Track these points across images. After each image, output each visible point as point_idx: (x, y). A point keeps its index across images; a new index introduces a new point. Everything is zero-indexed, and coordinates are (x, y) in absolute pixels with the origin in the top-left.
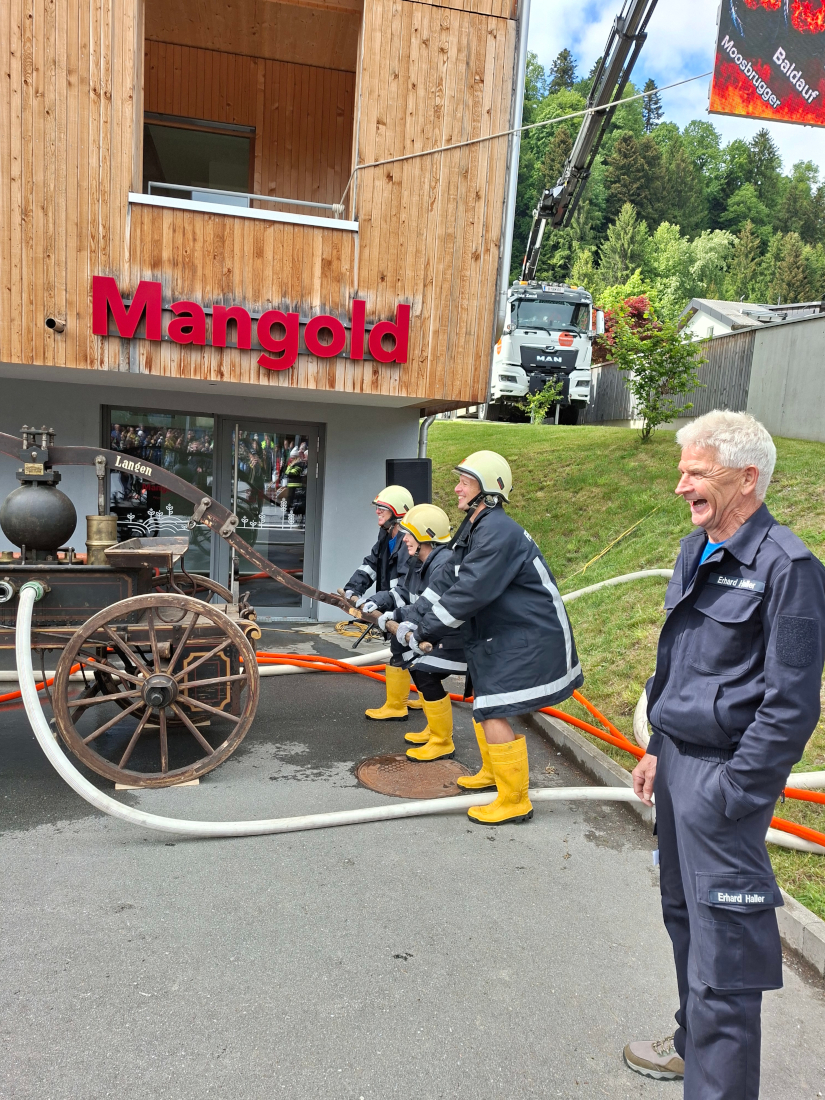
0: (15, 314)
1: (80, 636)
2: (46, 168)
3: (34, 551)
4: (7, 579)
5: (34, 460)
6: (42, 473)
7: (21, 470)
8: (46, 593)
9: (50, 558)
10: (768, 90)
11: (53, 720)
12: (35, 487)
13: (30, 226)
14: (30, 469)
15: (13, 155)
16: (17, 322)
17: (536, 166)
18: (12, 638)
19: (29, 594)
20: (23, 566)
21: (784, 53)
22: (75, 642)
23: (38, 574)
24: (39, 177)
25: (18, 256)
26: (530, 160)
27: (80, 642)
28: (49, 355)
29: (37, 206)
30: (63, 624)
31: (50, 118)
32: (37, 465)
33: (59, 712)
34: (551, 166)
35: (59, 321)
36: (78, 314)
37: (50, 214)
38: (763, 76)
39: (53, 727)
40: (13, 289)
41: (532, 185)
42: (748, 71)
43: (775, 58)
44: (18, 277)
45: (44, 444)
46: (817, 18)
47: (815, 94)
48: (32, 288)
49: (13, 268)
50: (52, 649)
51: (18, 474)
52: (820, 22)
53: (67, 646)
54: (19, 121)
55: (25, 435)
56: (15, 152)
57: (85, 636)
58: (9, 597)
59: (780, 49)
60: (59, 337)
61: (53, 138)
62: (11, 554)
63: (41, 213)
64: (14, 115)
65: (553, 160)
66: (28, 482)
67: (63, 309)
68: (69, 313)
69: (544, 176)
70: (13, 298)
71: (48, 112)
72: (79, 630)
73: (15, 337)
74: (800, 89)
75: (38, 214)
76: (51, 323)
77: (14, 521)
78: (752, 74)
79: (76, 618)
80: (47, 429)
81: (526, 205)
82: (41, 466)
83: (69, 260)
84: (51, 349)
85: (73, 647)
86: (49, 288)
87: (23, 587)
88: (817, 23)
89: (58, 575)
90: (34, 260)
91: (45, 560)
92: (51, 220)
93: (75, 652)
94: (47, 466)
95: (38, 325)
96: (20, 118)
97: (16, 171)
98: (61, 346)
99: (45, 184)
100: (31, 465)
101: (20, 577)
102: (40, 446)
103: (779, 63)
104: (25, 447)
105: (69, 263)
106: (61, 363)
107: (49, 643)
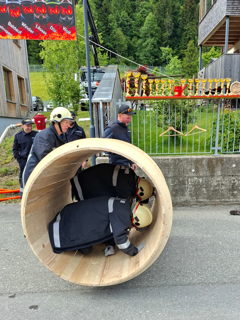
10: (9, 32)
17: (181, 8)
21: (10, 23)
26: (179, 6)
34: (186, 8)
38: (6, 29)
41: (180, 16)
42: (2, 28)
43: (8, 24)
46: (17, 13)
47: (21, 32)
52: (18, 14)
59: (9, 22)
65: (187, 5)
69: (184, 11)
74: (17, 31)
78: (3, 29)
81: (178, 23)
88: (17, 15)
103: (10, 25)
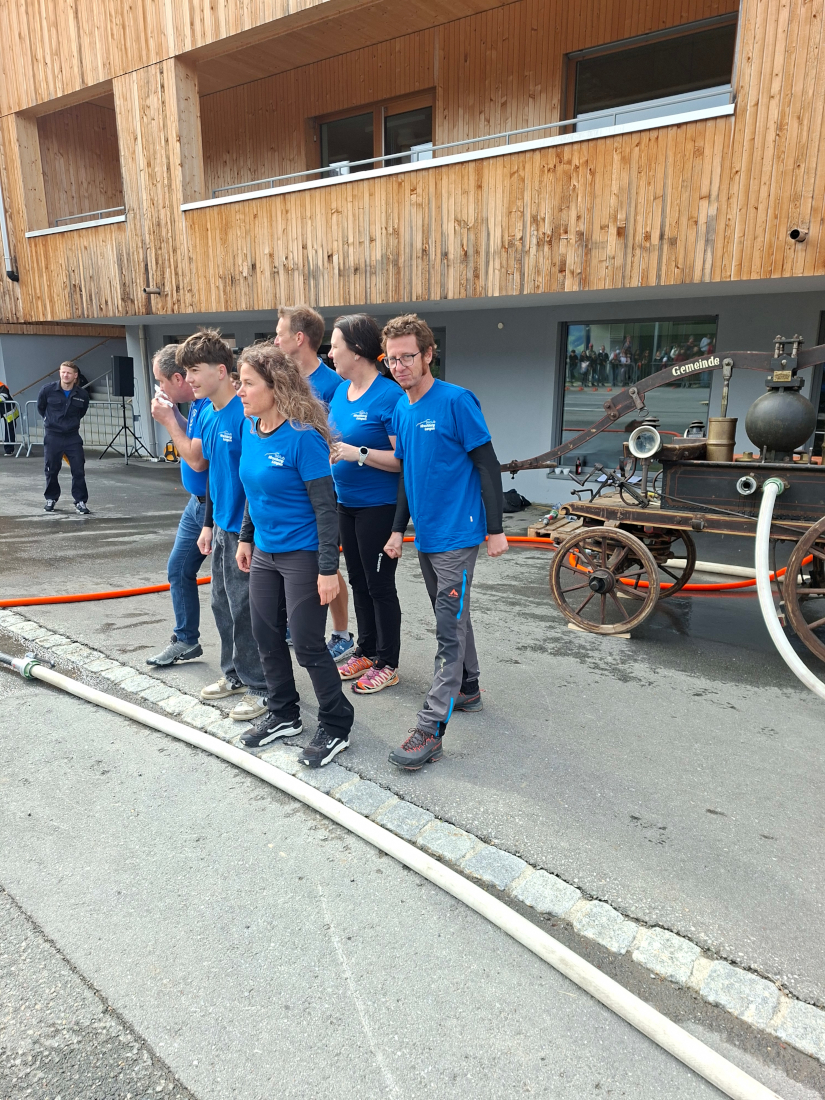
0: (759, 231)
1: (815, 530)
2: (806, 75)
3: (773, 452)
4: (752, 474)
5: (783, 368)
6: (790, 379)
7: (769, 378)
8: (785, 489)
9: (787, 459)
11: (782, 603)
12: (781, 393)
13: (783, 140)
14: (779, 376)
15: (775, 72)
16: (760, 239)
18: (753, 527)
19: (771, 489)
20: (763, 463)
22: (811, 535)
23: (780, 472)
24: (798, 88)
25: (768, 174)
27: (816, 535)
28: (788, 267)
29: (792, 117)
30: (797, 518)
31: (817, 21)
32: (785, 372)
33: (789, 595)
35: (802, 231)
36: (822, 220)
37: (805, 122)
39: (781, 608)
40: (760, 207)
44: (766, 195)
45: (794, 351)
48: (778, 202)
49: (762, 187)
50: (784, 540)
51: (767, 382)
53: (802, 538)
54: (784, 35)
55: (777, 345)
56: (778, 68)
57: (821, 531)
58: (753, 490)
60: (800, 246)
61: (817, 40)
62: (751, 454)
63: (796, 124)
64: (780, 30)
66: (775, 389)
67: (807, 217)
68: (812, 220)
70: (759, 215)
71: (815, 16)
72: (814, 525)
73: (757, 254)
75: (792, 126)
76: (795, 234)
77: (760, 424)
79: (810, 514)
80: (798, 337)
82: (789, 373)
83: (819, 165)
84: (790, 260)
85: (808, 540)
86: (796, 198)
87: (767, 482)
89: (798, 473)
90: (783, 173)
91: (782, 460)
92: (805, 128)
93: (810, 544)
94: (794, 373)
95: (780, 239)
96: (787, 32)
97: (776, 87)
98: (801, 255)
99: (804, 92)
100: (780, 372)
101: (763, 473)
102: (790, 354)
104: (776, 356)
105: (819, 169)
106: (798, 273)
107: (782, 534)
